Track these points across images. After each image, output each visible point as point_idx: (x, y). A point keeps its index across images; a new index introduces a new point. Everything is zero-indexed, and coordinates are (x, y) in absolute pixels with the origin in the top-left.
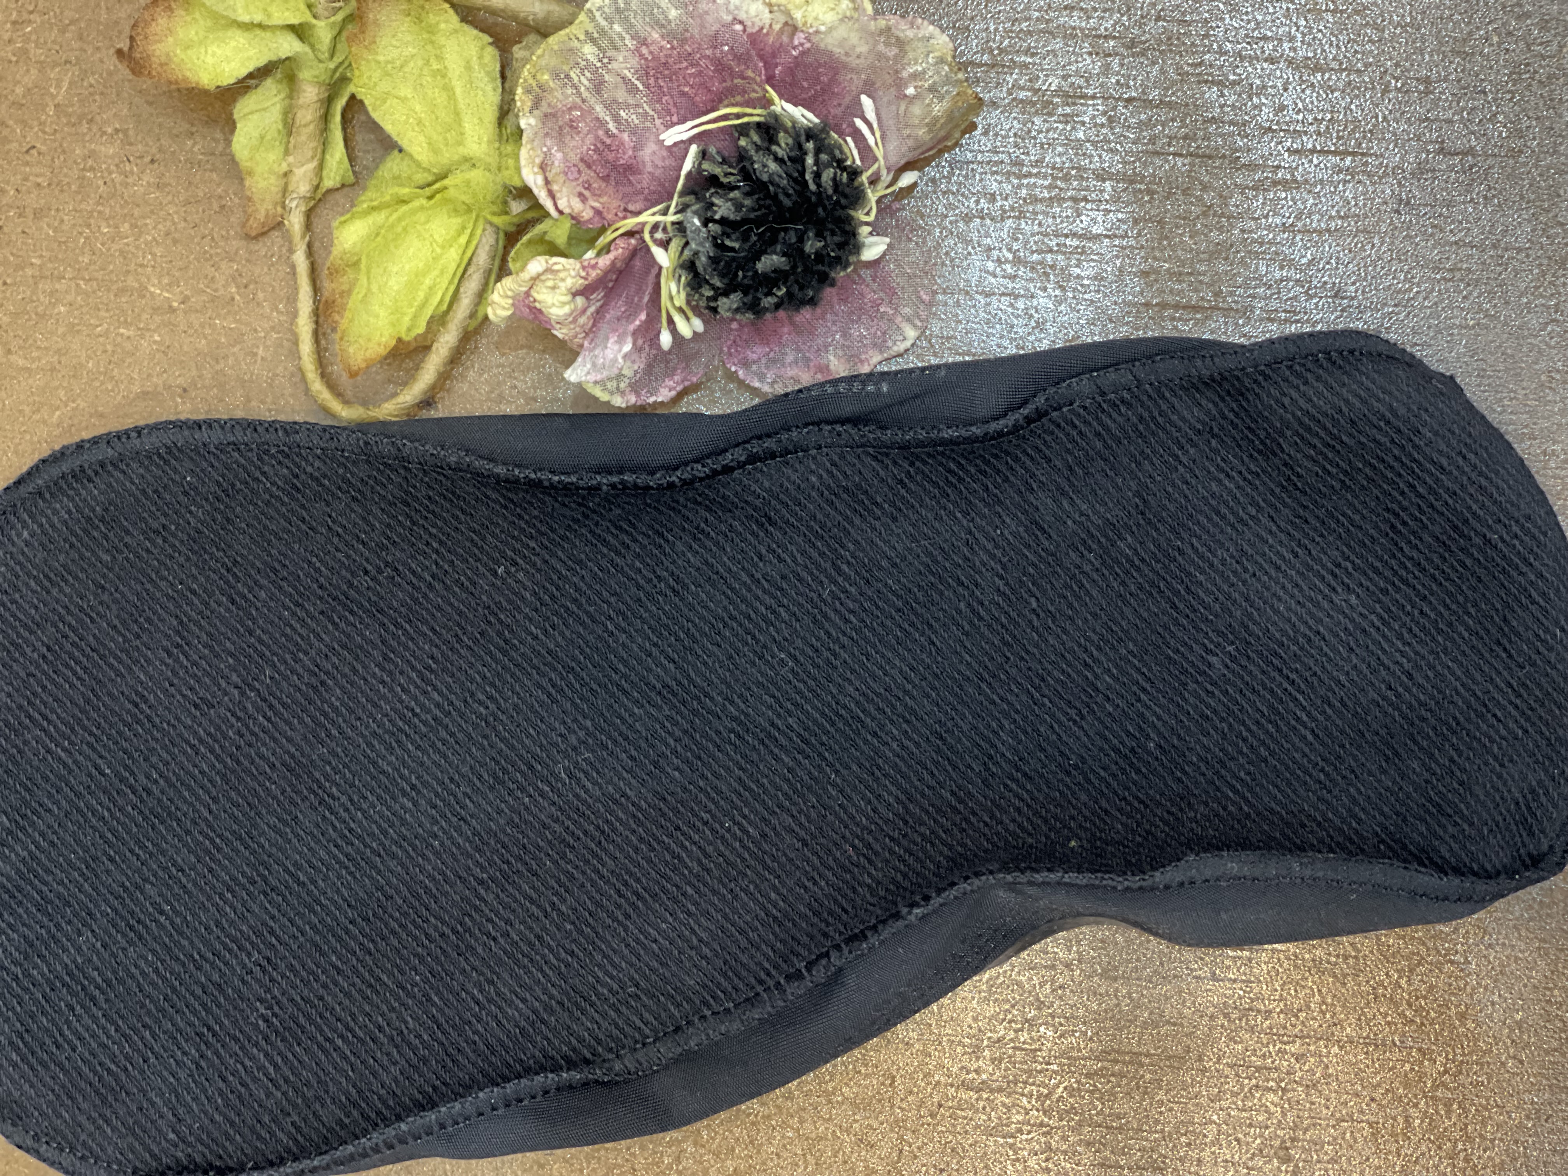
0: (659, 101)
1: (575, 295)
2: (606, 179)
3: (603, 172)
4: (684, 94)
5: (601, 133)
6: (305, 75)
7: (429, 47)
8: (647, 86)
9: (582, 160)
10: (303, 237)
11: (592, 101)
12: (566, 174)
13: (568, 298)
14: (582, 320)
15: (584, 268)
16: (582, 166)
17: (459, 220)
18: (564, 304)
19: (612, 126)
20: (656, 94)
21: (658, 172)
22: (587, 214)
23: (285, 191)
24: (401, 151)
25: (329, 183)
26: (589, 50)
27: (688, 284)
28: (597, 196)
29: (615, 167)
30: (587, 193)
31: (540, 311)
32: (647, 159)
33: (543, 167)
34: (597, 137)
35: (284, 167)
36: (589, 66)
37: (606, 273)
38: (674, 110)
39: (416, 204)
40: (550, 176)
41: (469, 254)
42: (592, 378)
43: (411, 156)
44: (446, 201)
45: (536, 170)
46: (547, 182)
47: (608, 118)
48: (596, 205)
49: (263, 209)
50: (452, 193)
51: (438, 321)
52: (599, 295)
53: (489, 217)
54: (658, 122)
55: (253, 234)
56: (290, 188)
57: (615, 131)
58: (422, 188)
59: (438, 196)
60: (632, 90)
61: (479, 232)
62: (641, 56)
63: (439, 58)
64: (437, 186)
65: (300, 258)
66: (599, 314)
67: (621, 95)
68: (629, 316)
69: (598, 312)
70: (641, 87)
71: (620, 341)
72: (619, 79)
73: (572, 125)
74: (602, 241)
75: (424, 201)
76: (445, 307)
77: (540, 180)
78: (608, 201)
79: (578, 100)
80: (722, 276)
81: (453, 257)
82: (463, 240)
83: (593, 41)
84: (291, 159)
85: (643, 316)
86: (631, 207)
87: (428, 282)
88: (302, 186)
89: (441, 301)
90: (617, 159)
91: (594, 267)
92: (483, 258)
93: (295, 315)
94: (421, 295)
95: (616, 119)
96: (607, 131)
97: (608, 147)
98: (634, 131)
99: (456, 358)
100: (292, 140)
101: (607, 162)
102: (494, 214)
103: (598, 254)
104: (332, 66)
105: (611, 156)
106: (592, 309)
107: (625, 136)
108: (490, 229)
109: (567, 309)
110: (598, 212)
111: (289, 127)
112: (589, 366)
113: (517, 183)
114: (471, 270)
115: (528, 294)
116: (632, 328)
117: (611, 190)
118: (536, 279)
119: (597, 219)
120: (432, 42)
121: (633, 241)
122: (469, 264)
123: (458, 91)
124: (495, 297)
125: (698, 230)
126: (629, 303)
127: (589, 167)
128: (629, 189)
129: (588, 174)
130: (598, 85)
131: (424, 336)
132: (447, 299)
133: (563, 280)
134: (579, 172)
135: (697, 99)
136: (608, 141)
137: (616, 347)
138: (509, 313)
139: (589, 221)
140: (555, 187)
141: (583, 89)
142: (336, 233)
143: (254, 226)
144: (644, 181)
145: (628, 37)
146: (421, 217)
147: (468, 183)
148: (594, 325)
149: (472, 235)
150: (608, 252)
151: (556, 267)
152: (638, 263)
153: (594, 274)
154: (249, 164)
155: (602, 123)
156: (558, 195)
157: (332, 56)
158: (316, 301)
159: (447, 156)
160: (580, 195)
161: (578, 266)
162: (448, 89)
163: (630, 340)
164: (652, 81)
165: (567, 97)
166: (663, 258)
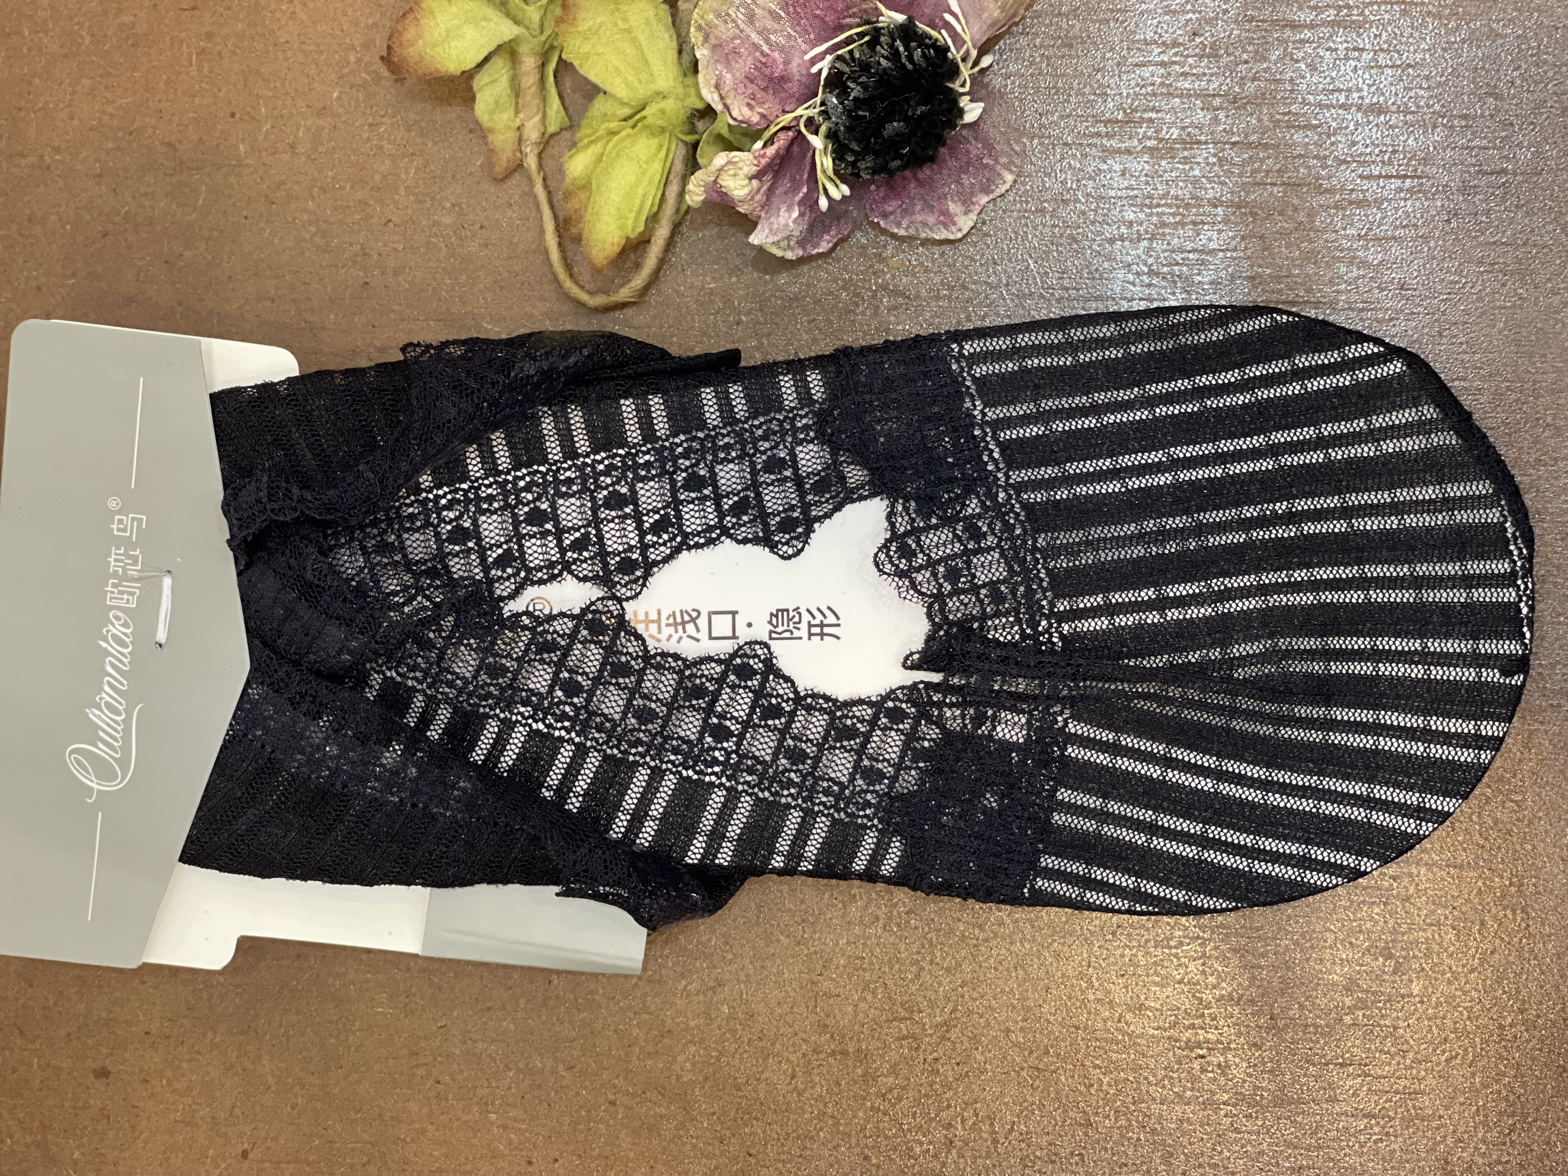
0: (799, 24)
1: (751, 178)
2: (765, 89)
3: (763, 84)
4: (816, 16)
5: (758, 54)
6: (523, 49)
7: (617, 14)
8: (788, 14)
9: (746, 77)
10: (539, 173)
11: (748, 30)
12: (736, 90)
13: (746, 181)
14: (758, 197)
15: (755, 158)
16: (747, 82)
17: (656, 141)
18: (742, 186)
19: (765, 48)
20: (796, 19)
21: (804, 80)
22: (755, 119)
23: (520, 140)
24: (605, 93)
25: (552, 129)
27: (834, 151)
28: (761, 103)
29: (771, 79)
30: (753, 103)
31: (726, 194)
32: (795, 70)
33: (717, 87)
34: (755, 58)
35: (518, 123)
37: (773, 159)
38: (810, 30)
39: (624, 133)
40: (723, 92)
41: (668, 165)
42: (771, 239)
43: (614, 97)
44: (645, 127)
45: (712, 89)
46: (722, 98)
47: (761, 42)
48: (761, 110)
49: (505, 157)
50: (650, 121)
51: (653, 219)
52: (768, 177)
53: (680, 135)
54: (799, 40)
55: (500, 177)
56: (525, 137)
57: (768, 52)
58: (625, 120)
59: (639, 125)
60: (776, 17)
61: (673, 147)
63: (625, 20)
64: (637, 117)
65: (539, 190)
66: (771, 191)
67: (770, 24)
68: (795, 189)
69: (769, 189)
70: (783, 15)
71: (789, 210)
72: (766, 13)
73: (735, 52)
74: (767, 135)
75: (629, 130)
76: (655, 209)
77: (716, 97)
78: (770, 106)
79: (737, 31)
80: (859, 142)
81: (656, 169)
82: (662, 154)
84: (521, 115)
85: (805, 190)
86: (787, 108)
87: (640, 192)
88: (532, 134)
89: (652, 205)
90: (773, 73)
91: (763, 156)
92: (679, 167)
93: (542, 232)
94: (637, 202)
95: (767, 41)
96: (762, 53)
97: (764, 64)
98: (782, 50)
99: (670, 244)
100: (520, 101)
101: (765, 76)
102: (682, 132)
103: (765, 146)
104: (543, 38)
105: (767, 71)
106: (765, 188)
107: (776, 54)
108: (681, 145)
109: (746, 190)
110: (763, 116)
111: (516, 90)
112: (767, 231)
113: (700, 105)
114: (671, 177)
115: (715, 182)
116: (797, 199)
117: (771, 97)
118: (721, 169)
119: (761, 120)
120: (618, 10)
121: (790, 134)
122: (669, 173)
123: (644, 44)
124: (690, 187)
125: (836, 106)
126: (793, 180)
127: (752, 82)
128: (783, 95)
129: (752, 88)
130: (751, 18)
131: (642, 234)
132: (657, 202)
133: (740, 169)
134: (745, 87)
135: (827, 19)
136: (764, 60)
137: (787, 215)
138: (702, 198)
139: (757, 124)
140: (728, 102)
141: (740, 22)
142: (566, 165)
143: (500, 169)
144: (794, 87)
146: (628, 142)
147: (663, 111)
148: (767, 200)
149: (668, 150)
150: (773, 143)
151: (734, 160)
152: (796, 149)
153: (764, 161)
154: (489, 124)
155: (756, 47)
156: (731, 107)
157: (542, 32)
158: (556, 217)
159: (643, 92)
160: (748, 105)
161: (751, 157)
162: (635, 40)
163: (796, 208)
164: (791, 9)
165: (729, 30)
166: (817, 142)
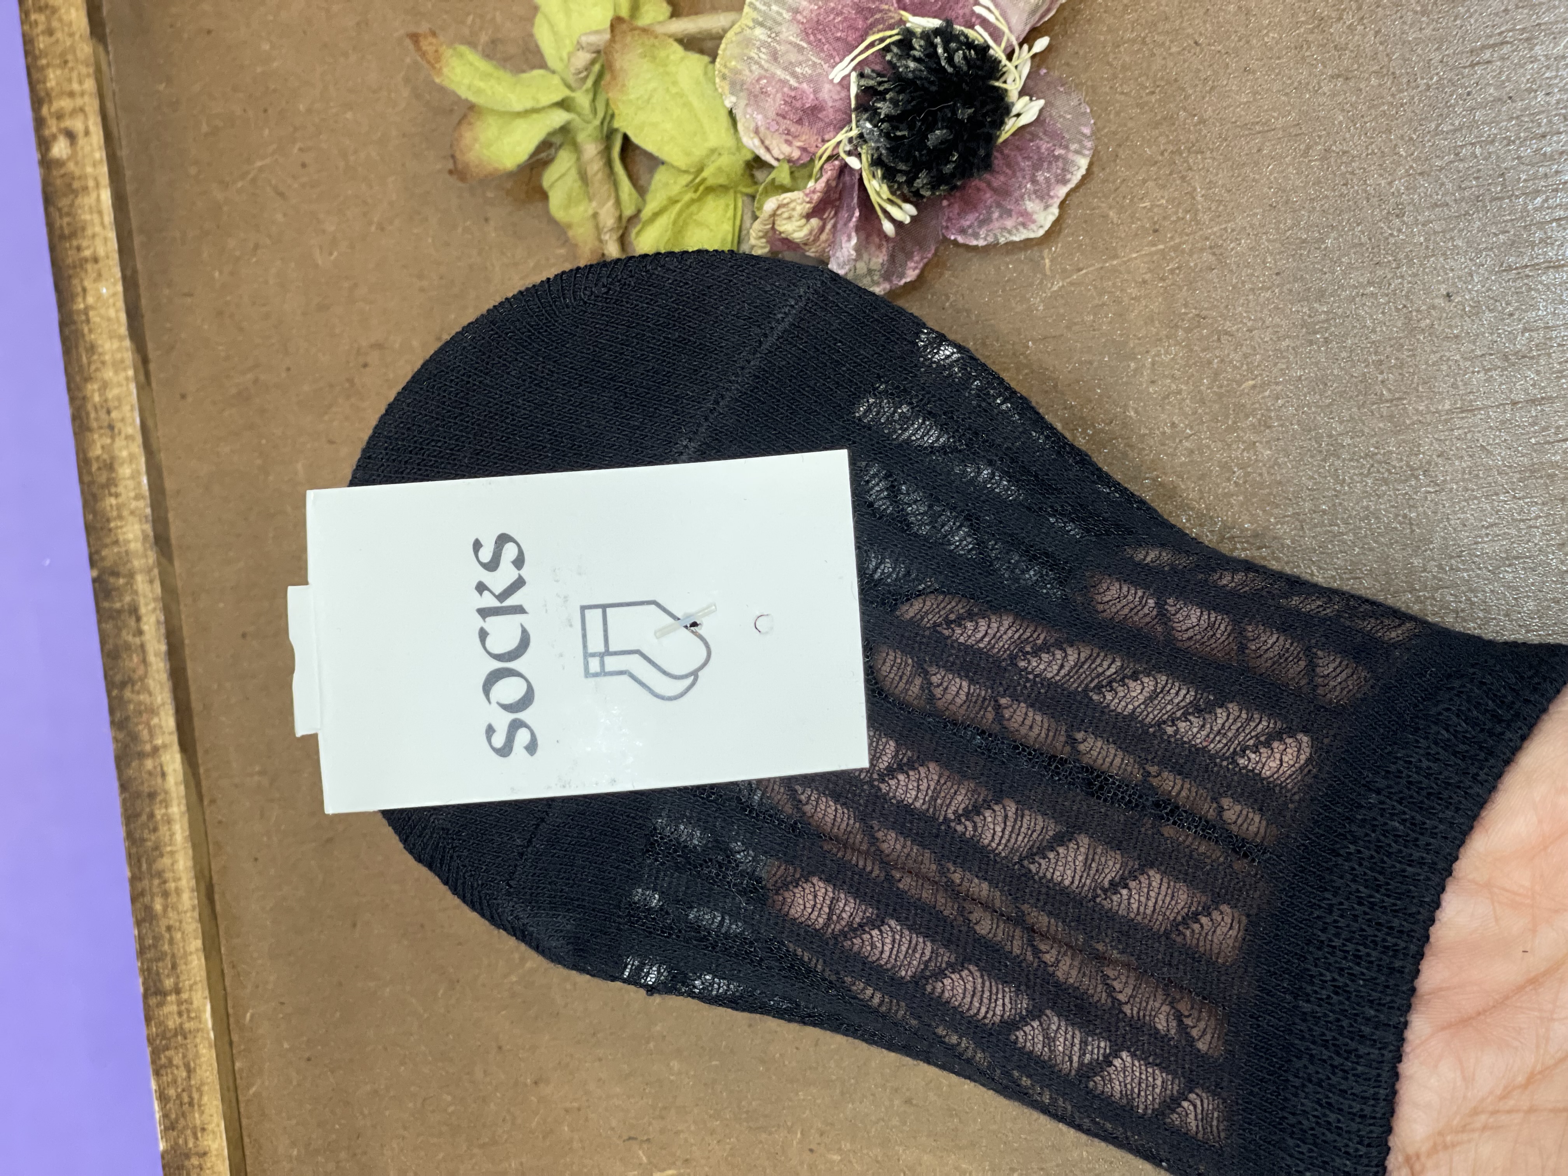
0: (822, 50)
2: (800, 122)
3: (796, 118)
4: (838, 39)
5: (786, 89)
6: (581, 137)
8: (809, 43)
9: (777, 114)
11: (773, 69)
12: (771, 129)
15: (807, 195)
16: (780, 119)
17: (723, 200)
18: (801, 227)
19: (793, 82)
20: (818, 46)
21: (838, 104)
22: (796, 154)
23: (598, 229)
24: (663, 163)
25: (627, 212)
26: (760, 33)
28: (798, 137)
29: (804, 111)
30: (790, 138)
31: (787, 238)
32: (826, 97)
33: (755, 132)
35: (591, 212)
36: (764, 44)
37: (824, 193)
38: (835, 53)
39: (686, 199)
40: (762, 137)
41: (738, 223)
43: (672, 165)
44: (708, 189)
45: (752, 135)
46: (762, 142)
47: (788, 77)
49: (588, 249)
53: (743, 190)
54: (826, 66)
57: (796, 85)
58: (687, 186)
60: (799, 49)
62: (799, 22)
64: (698, 180)
66: (835, 228)
70: (806, 45)
72: (788, 46)
73: (763, 92)
74: (816, 171)
79: (762, 72)
82: (730, 213)
83: (761, 25)
84: (594, 204)
85: (857, 213)
86: (826, 137)
88: (609, 222)
91: (815, 191)
95: (794, 75)
96: (790, 86)
97: (795, 97)
98: (810, 80)
100: (590, 189)
101: (797, 109)
102: (743, 185)
103: (816, 182)
107: (805, 86)
108: (747, 201)
109: (806, 231)
111: (585, 181)
113: (750, 155)
114: (743, 235)
116: (853, 225)
117: (807, 129)
118: (775, 213)
119: (805, 154)
126: (849, 209)
127: (784, 118)
129: (785, 124)
133: (794, 209)
134: (779, 124)
136: (793, 94)
137: (848, 245)
138: (767, 248)
139: (799, 159)
141: (763, 62)
145: (784, 12)
146: (694, 208)
147: (720, 169)
149: (736, 206)
151: (785, 201)
152: (847, 178)
153: (816, 197)
154: (566, 220)
155: (784, 82)
160: (786, 141)
161: (804, 195)
163: (853, 233)
164: (812, 38)
165: (754, 72)
166: (856, 163)
